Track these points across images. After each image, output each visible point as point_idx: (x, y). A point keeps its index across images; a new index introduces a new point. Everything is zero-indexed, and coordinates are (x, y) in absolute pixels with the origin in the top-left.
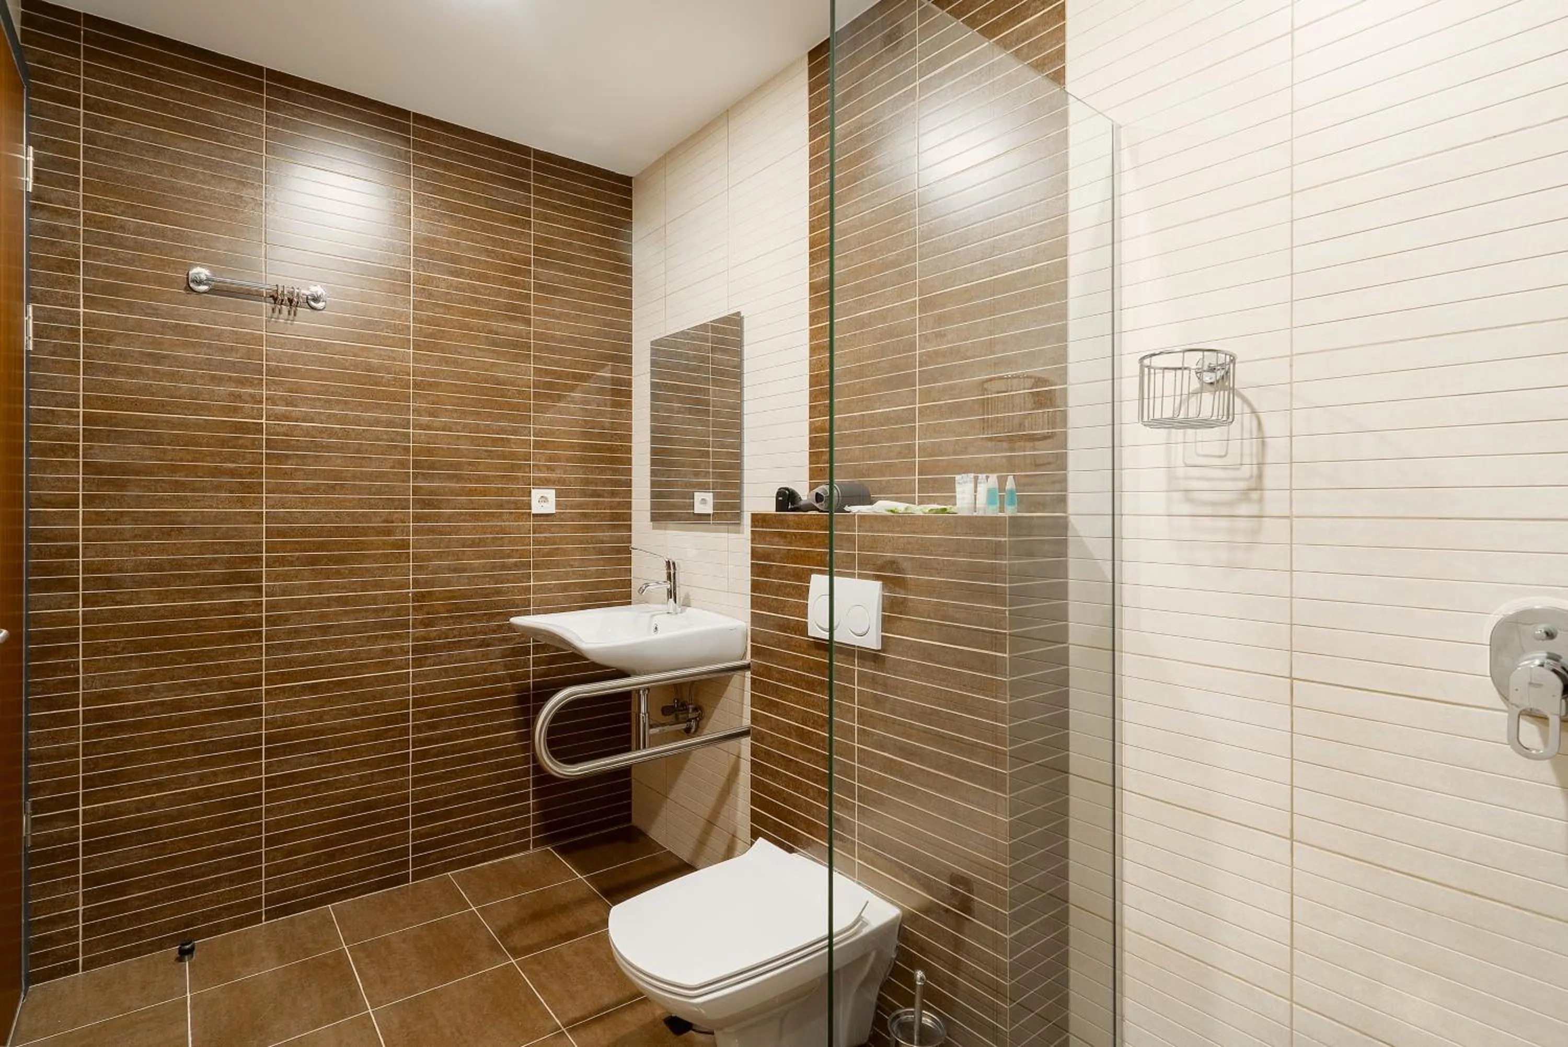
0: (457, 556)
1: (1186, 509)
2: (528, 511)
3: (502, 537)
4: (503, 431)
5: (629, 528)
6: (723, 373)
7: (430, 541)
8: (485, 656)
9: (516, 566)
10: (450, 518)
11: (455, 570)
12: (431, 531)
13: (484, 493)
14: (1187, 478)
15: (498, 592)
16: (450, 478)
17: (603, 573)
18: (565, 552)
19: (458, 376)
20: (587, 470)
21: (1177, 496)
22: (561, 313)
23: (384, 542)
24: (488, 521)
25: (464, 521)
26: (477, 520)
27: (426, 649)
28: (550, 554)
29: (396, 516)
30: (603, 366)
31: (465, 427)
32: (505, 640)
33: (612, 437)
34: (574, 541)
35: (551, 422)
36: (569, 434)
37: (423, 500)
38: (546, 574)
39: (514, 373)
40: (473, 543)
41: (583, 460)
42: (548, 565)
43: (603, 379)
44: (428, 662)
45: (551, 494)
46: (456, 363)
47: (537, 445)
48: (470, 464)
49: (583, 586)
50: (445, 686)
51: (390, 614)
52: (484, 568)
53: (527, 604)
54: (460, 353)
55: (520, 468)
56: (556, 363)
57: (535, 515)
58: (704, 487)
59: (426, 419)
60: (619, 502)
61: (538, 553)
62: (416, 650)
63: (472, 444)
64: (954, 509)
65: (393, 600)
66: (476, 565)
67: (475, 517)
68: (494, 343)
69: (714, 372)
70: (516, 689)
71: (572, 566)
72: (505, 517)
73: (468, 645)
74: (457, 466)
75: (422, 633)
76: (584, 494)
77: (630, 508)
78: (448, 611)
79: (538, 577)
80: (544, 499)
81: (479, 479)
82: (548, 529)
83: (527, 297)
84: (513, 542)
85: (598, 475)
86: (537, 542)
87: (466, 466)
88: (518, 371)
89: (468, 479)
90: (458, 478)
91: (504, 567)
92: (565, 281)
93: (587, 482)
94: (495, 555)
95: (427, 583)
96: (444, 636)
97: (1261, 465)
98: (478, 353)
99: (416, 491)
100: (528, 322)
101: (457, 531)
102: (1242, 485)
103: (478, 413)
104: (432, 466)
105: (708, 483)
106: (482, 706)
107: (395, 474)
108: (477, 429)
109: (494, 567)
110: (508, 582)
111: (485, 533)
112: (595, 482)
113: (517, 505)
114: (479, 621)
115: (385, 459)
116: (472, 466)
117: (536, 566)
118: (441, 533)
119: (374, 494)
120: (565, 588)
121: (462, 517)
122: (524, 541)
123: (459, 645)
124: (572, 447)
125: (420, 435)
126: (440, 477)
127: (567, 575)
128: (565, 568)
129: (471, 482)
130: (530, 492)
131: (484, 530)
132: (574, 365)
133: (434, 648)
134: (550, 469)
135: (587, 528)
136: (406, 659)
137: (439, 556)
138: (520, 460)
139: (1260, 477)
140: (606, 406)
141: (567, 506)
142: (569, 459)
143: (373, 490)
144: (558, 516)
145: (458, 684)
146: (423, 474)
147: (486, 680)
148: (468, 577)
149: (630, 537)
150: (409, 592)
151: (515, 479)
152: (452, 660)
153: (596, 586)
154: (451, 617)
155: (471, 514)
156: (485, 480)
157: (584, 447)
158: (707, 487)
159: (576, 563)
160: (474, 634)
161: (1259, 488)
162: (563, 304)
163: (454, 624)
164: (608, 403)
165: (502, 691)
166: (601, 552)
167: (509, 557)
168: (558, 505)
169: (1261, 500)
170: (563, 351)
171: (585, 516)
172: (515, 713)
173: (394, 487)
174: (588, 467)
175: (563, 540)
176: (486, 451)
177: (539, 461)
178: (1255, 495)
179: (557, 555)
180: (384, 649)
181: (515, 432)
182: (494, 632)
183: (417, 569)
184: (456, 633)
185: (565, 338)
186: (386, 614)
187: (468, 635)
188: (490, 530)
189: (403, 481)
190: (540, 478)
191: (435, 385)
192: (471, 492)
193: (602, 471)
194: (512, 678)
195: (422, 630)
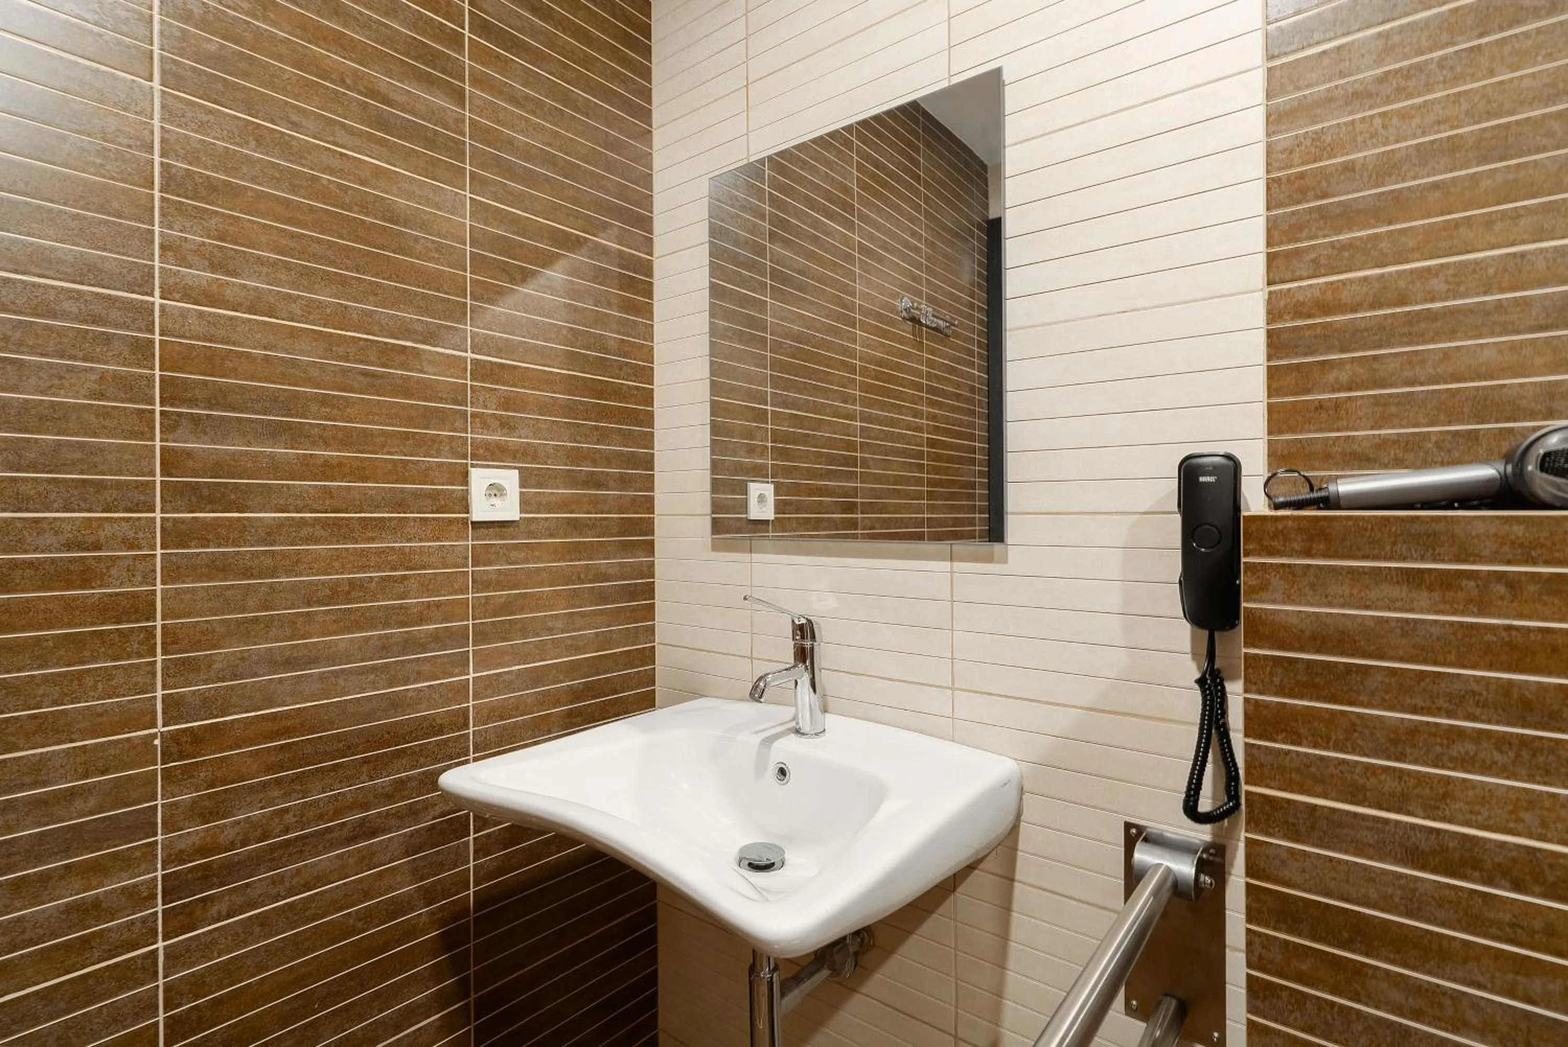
0: (294, 627)
2: (465, 515)
3: (405, 577)
4: (404, 331)
5: (650, 547)
6: (786, 280)
7: (219, 593)
8: (367, 859)
9: (438, 639)
10: (272, 533)
11: (289, 663)
12: (218, 567)
13: (361, 472)
15: (395, 704)
16: (275, 432)
17: (605, 641)
18: (537, 603)
19: (293, 181)
20: (577, 432)
22: (527, 97)
23: (69, 605)
24: (372, 540)
25: (309, 540)
26: (345, 538)
27: (206, 876)
28: (508, 607)
29: (108, 529)
30: (605, 226)
31: (311, 310)
32: (413, 813)
33: (621, 370)
34: (555, 578)
35: (508, 325)
36: (542, 355)
37: (195, 487)
38: (500, 652)
39: (428, 202)
40: (335, 593)
41: (570, 410)
42: (504, 633)
43: (604, 252)
44: (214, 910)
45: (510, 478)
46: (284, 146)
47: (481, 371)
48: (324, 401)
49: (572, 669)
50: (260, 961)
51: (92, 802)
52: (364, 650)
53: (461, 720)
54: (295, 126)
55: (443, 418)
56: (517, 199)
57: (477, 525)
58: (759, 473)
59: (201, 275)
60: (634, 499)
61: (483, 608)
62: (173, 887)
63: (329, 353)
65: (100, 764)
66: (342, 646)
67: (342, 531)
68: (382, 123)
69: (775, 274)
70: (436, 920)
71: (551, 631)
72: (411, 530)
73: (324, 841)
74: (290, 404)
75: (195, 839)
76: (572, 480)
77: (651, 510)
78: (270, 769)
79: (483, 661)
80: (496, 490)
81: (346, 440)
82: (504, 554)
83: (456, 40)
84: (427, 587)
85: (598, 443)
86: (481, 583)
87: (314, 407)
88: (437, 199)
89: (321, 437)
90: (295, 435)
91: (410, 644)
92: (534, 32)
93: (575, 456)
94: (388, 618)
95: (207, 705)
96: (259, 832)
98: (341, 136)
99: (171, 462)
100: (458, 96)
101: (294, 564)
103: (343, 281)
104: (219, 398)
105: (765, 467)
106: (359, 981)
107: (105, 413)
108: (341, 318)
109: (385, 648)
110: (420, 677)
111: (362, 569)
112: (593, 458)
113: (438, 502)
114: (350, 780)
115: (70, 369)
116: (333, 407)
117: (482, 635)
118: (248, 573)
119: (33, 467)
120: (537, 676)
121: (304, 532)
122: (453, 583)
123: (301, 847)
124: (547, 381)
125: (183, 313)
126: (242, 429)
127: (541, 651)
128: (538, 635)
129: (327, 445)
130: (467, 472)
131: (362, 560)
132: (551, 211)
133: (230, 870)
134: (507, 425)
135: (576, 551)
136: (144, 920)
137: (245, 631)
138: (441, 400)
140: (609, 305)
141: (539, 504)
142: (544, 407)
143: (30, 456)
144: (522, 528)
145: (297, 945)
146: (196, 420)
147: (368, 917)
148: (322, 677)
149: (652, 565)
150: (154, 736)
151: (430, 445)
152: (282, 890)
153: (595, 665)
154: (278, 781)
155: (325, 523)
156: (365, 440)
157: (572, 385)
158: (764, 472)
159: (559, 624)
160: (337, 814)
162: (529, 79)
163: (286, 797)
164: (614, 301)
165: (409, 932)
166: (602, 597)
167: (421, 622)
168: (525, 503)
170: (529, 178)
171: (575, 526)
172: (436, 974)
173: (102, 449)
174: (578, 425)
175: (533, 577)
176: (365, 374)
177: (486, 407)
179: (522, 610)
180: (69, 909)
181: (430, 337)
182: (389, 798)
183: (175, 672)
184: (289, 818)
185: (533, 151)
186: (79, 804)
187: (321, 818)
188: (373, 560)
189: (133, 435)
190: (487, 445)
191: (232, 193)
192: (328, 470)
193: (604, 436)
194: (428, 895)
195: (195, 830)
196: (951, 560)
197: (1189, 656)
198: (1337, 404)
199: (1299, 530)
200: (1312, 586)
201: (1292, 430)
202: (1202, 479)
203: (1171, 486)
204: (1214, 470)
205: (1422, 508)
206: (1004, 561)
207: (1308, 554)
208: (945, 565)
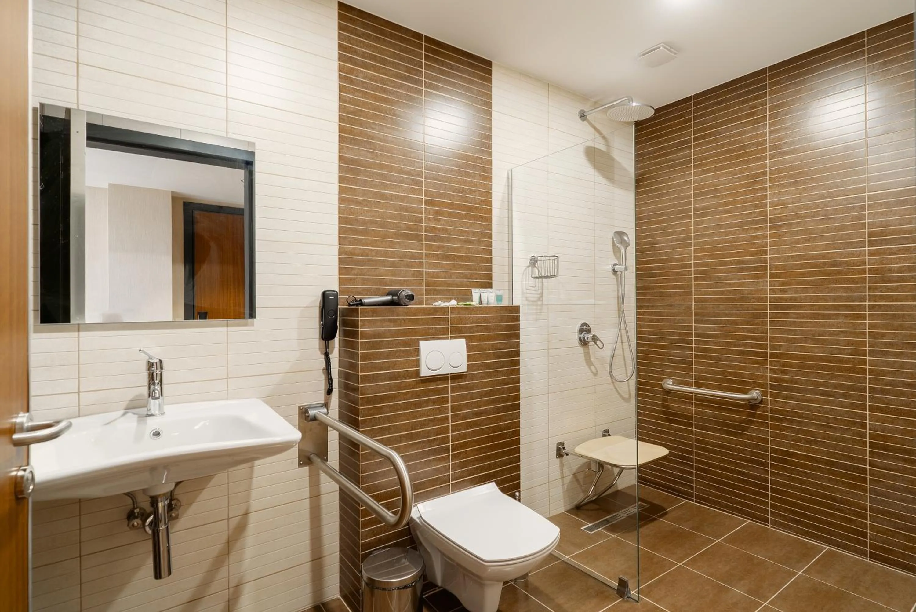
1: (526, 303)
14: (527, 293)
21: (524, 299)
64: (472, 303)
97: (542, 290)
102: (539, 296)
139: (542, 293)
161: (542, 297)
169: (542, 301)
178: (541, 299)
196: (227, 326)
197: (318, 350)
198: (354, 279)
199: (371, 311)
200: (373, 324)
201: (344, 285)
202: (330, 298)
203: (319, 298)
204: (333, 295)
205: (378, 306)
206: (253, 325)
207: (373, 316)
208: (225, 329)
